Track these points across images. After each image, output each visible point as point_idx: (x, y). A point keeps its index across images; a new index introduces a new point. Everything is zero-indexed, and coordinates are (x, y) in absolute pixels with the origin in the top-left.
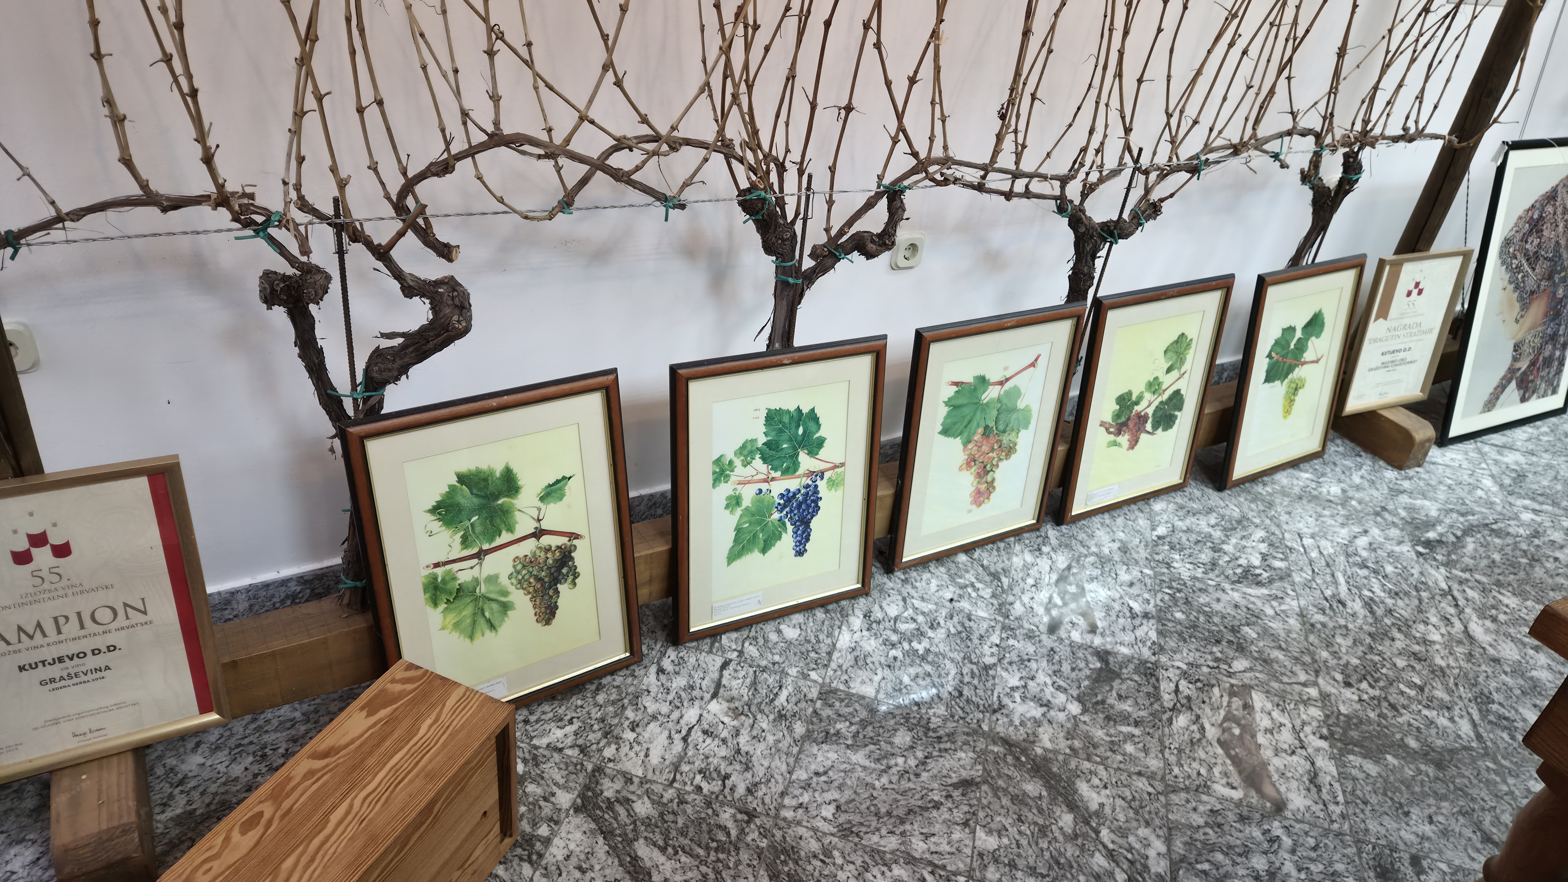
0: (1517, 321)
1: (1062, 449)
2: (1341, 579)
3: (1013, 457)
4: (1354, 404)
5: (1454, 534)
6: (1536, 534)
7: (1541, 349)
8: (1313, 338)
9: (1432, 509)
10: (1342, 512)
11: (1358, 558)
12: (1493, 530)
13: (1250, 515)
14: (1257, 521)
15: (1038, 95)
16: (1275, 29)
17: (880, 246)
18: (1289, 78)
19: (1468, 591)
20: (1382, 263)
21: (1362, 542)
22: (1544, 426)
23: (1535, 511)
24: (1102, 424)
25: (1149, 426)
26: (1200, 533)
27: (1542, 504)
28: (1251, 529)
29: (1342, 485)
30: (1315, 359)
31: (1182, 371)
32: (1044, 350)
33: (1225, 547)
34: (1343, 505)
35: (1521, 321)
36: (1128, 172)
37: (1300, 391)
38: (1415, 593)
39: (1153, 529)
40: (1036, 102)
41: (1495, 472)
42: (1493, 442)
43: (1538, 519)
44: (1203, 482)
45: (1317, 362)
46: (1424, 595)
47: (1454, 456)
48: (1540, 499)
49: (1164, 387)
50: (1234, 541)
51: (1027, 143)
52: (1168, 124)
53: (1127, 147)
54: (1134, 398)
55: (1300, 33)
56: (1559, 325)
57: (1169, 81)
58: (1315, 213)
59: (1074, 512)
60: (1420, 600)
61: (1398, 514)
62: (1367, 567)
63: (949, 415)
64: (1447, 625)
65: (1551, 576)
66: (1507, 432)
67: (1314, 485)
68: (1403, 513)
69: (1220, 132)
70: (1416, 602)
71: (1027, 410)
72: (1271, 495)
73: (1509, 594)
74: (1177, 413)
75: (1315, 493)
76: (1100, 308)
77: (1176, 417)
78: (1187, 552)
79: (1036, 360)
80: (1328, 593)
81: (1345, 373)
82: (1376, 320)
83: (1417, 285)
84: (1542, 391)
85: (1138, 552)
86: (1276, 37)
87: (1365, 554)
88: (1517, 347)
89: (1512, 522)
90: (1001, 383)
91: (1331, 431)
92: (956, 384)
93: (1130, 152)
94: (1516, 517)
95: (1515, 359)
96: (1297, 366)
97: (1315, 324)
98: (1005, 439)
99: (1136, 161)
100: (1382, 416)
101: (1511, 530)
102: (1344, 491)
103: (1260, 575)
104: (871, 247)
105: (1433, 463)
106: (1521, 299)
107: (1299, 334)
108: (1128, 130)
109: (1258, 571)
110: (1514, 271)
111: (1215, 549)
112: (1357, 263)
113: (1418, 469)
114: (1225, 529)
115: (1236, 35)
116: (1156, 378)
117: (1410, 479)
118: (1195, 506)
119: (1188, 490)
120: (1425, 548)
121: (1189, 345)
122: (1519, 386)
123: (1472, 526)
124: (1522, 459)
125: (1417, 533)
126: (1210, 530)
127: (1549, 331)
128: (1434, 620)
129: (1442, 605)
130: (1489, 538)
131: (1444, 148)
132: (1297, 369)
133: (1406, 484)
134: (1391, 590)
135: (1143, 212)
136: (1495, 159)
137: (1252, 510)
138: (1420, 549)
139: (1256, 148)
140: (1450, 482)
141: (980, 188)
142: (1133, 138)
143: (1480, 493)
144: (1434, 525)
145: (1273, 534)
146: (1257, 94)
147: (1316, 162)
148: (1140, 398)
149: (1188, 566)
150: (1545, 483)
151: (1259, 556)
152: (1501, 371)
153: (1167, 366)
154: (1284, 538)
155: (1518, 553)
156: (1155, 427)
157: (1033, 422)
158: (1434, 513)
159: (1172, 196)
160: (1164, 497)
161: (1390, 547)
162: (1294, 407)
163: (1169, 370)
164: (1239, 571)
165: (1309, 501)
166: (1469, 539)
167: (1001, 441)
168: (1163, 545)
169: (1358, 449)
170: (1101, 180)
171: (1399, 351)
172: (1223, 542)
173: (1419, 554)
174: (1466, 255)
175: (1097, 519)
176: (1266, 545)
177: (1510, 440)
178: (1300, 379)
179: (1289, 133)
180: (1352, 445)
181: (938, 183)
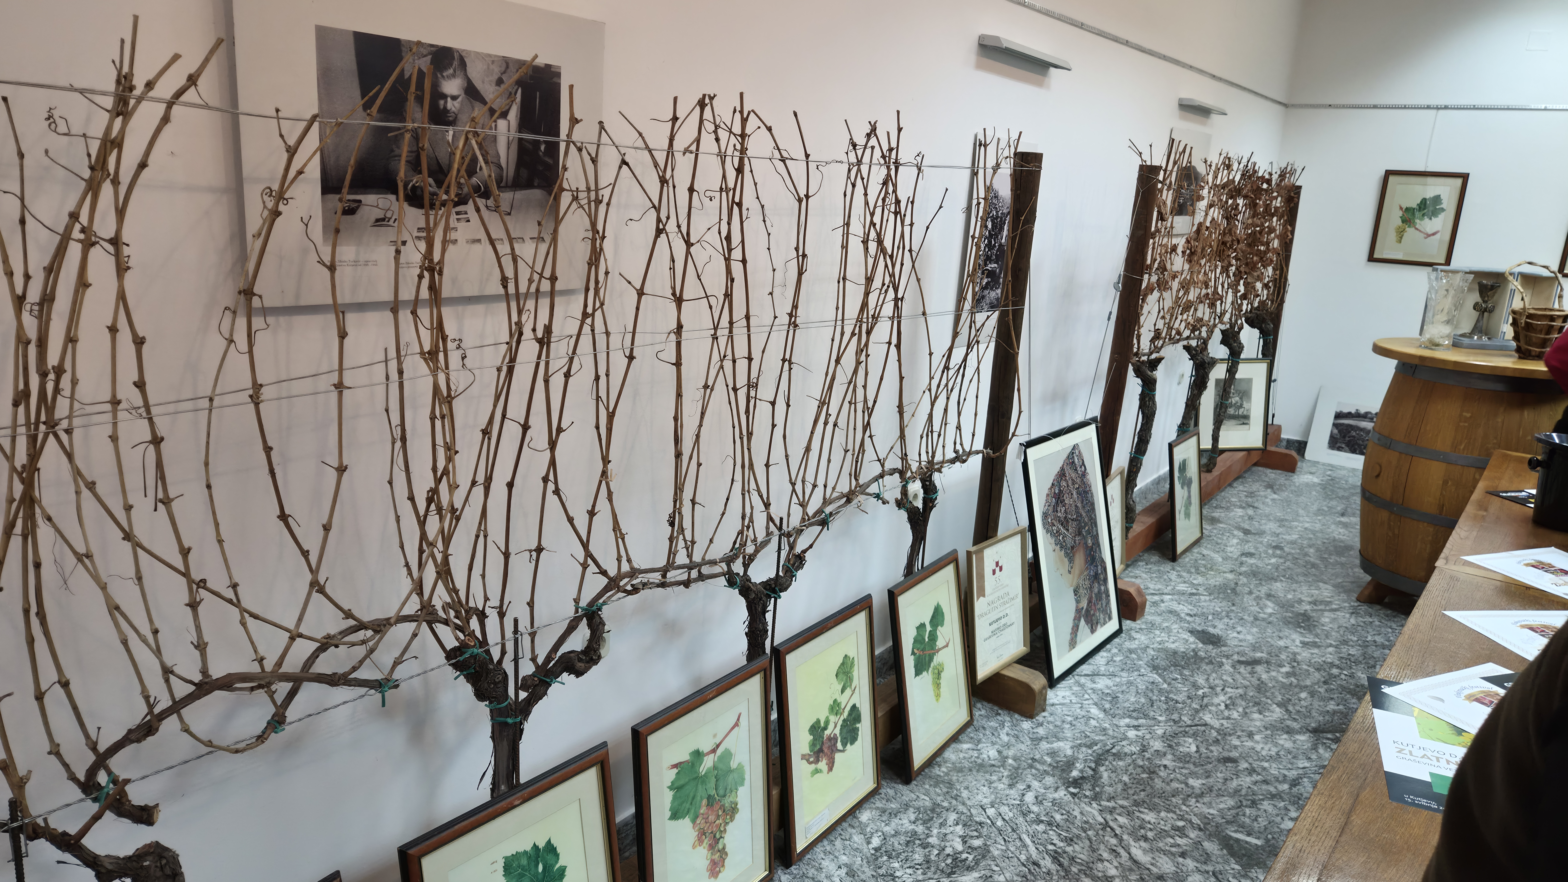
0: (1070, 572)
1: (775, 792)
2: (1028, 841)
3: (737, 816)
4: (983, 672)
5: (1090, 767)
6: (1144, 749)
7: (1091, 588)
8: (939, 628)
9: (1065, 748)
10: (1006, 774)
11: (1032, 815)
12: (1114, 754)
13: (939, 799)
14: (945, 804)
15: (697, 500)
16: (853, 406)
17: (588, 662)
18: (871, 437)
19: (1119, 818)
20: (969, 554)
21: (1029, 797)
22: (1112, 647)
23: (1136, 728)
24: (803, 757)
25: (839, 746)
26: (906, 833)
27: (1137, 719)
28: (944, 815)
29: (997, 747)
30: (945, 644)
31: (853, 687)
32: (743, 709)
33: (930, 840)
34: (1003, 766)
35: (1072, 571)
36: (775, 540)
37: (942, 674)
38: (1084, 835)
39: (869, 843)
40: (696, 506)
41: (1096, 700)
42: (1085, 672)
43: (1140, 733)
44: (891, 779)
45: (947, 646)
46: (1090, 833)
47: (1063, 694)
48: (1134, 714)
49: (843, 707)
50: (935, 831)
51: (696, 539)
52: (794, 490)
53: (770, 519)
54: (822, 725)
55: (870, 405)
56: (1097, 566)
57: (787, 460)
58: (913, 527)
59: (799, 850)
60: (1089, 839)
61: (1046, 762)
62: (1042, 821)
63: (675, 798)
64: (1116, 857)
65: (1168, 784)
66: (1091, 661)
67: (975, 754)
68: (1048, 760)
69: (834, 489)
70: (1088, 842)
71: (740, 768)
72: (947, 774)
73: (1146, 811)
74: (858, 725)
75: (979, 761)
76: (779, 655)
77: (858, 729)
78: (902, 857)
79: (738, 719)
80: (1023, 858)
81: (968, 647)
82: (978, 599)
83: (997, 563)
84: (1102, 621)
85: (864, 872)
86: (855, 411)
87: (1035, 809)
88: (1076, 592)
89: (1124, 743)
90: (714, 751)
91: (973, 699)
92: (675, 766)
93: (773, 521)
94: (1126, 738)
95: (1078, 602)
96: (934, 654)
97: (937, 616)
98: (727, 802)
99: (780, 528)
100: (1005, 676)
101: (1126, 750)
102: (999, 752)
103: (966, 859)
104: (580, 665)
105: (1053, 705)
106: (1067, 555)
107: (929, 628)
108: (767, 505)
109: (964, 856)
110: (1055, 535)
111: (925, 846)
112: (951, 558)
113: (1044, 714)
114: (924, 823)
115: (828, 415)
116: (835, 701)
117: (1041, 725)
118: (893, 806)
119: (882, 791)
120: (1075, 788)
121: (852, 663)
122: (1087, 622)
123: (1100, 755)
124: (1109, 683)
125: (1064, 775)
126: (913, 827)
127: (1092, 573)
128: (1106, 855)
129: (1106, 838)
130: (1114, 763)
131: (984, 460)
132: (935, 657)
133: (1041, 731)
134: (1066, 837)
135: (793, 565)
136: (1018, 457)
137: (938, 794)
138: (1072, 790)
139: (862, 493)
140: (1069, 719)
141: (663, 585)
142: (773, 510)
143: (1093, 723)
144: (1073, 764)
145: (962, 813)
146: (853, 455)
147: (904, 492)
148: (827, 722)
149: (909, 871)
150: (1133, 699)
151: (959, 840)
152: (1072, 614)
153: (840, 687)
154: (972, 815)
155: (1139, 770)
156: (844, 745)
157: (747, 777)
158: (1069, 752)
159: (811, 546)
160: (866, 805)
161: (1051, 796)
162: (941, 690)
163: (842, 692)
164: (949, 861)
165: (978, 771)
166: (1102, 769)
167: (723, 805)
168: (881, 856)
169: (996, 708)
170: (757, 551)
171: (1000, 619)
172: (928, 836)
173: (1074, 795)
174: (1022, 533)
175: (818, 849)
176: (960, 827)
177: (1095, 667)
178: (939, 665)
179: (881, 476)
180: (990, 705)
181: (629, 593)
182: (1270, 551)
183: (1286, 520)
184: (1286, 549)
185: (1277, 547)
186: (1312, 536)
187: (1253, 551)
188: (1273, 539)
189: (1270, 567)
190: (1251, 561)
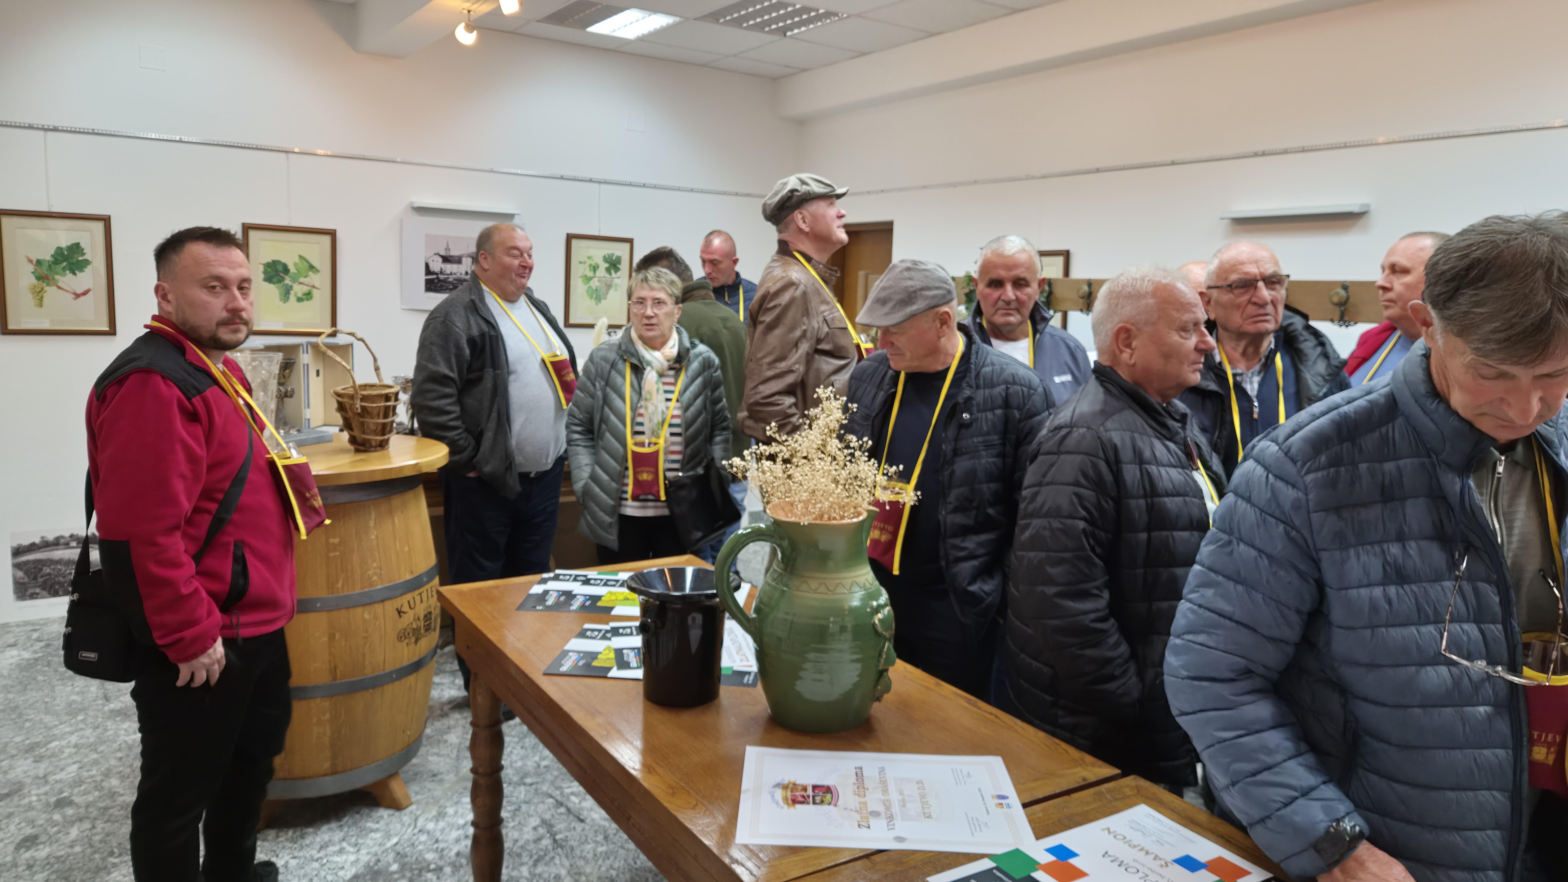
182: (57, 817)
183: (37, 745)
184: (77, 799)
185: (61, 803)
186: (95, 756)
187: (29, 831)
188: (43, 790)
189: (78, 849)
190: (42, 852)
